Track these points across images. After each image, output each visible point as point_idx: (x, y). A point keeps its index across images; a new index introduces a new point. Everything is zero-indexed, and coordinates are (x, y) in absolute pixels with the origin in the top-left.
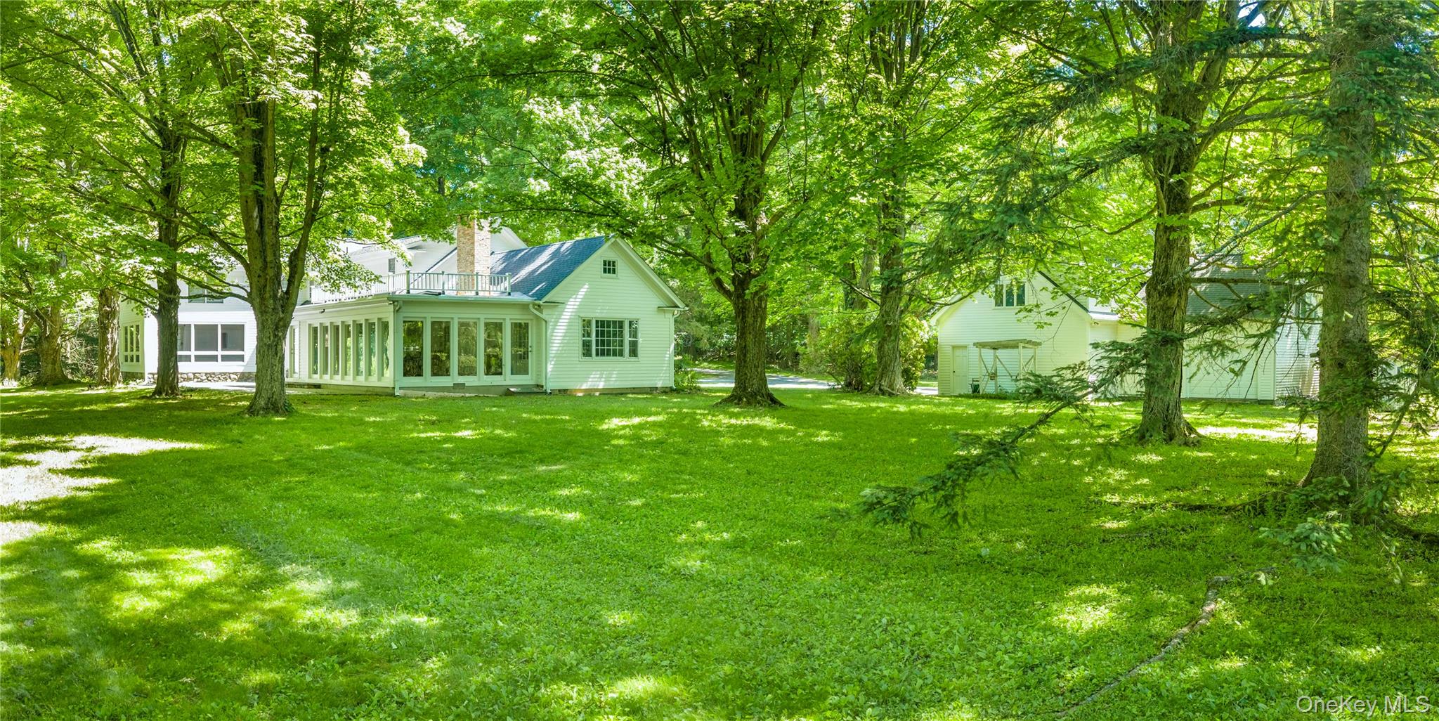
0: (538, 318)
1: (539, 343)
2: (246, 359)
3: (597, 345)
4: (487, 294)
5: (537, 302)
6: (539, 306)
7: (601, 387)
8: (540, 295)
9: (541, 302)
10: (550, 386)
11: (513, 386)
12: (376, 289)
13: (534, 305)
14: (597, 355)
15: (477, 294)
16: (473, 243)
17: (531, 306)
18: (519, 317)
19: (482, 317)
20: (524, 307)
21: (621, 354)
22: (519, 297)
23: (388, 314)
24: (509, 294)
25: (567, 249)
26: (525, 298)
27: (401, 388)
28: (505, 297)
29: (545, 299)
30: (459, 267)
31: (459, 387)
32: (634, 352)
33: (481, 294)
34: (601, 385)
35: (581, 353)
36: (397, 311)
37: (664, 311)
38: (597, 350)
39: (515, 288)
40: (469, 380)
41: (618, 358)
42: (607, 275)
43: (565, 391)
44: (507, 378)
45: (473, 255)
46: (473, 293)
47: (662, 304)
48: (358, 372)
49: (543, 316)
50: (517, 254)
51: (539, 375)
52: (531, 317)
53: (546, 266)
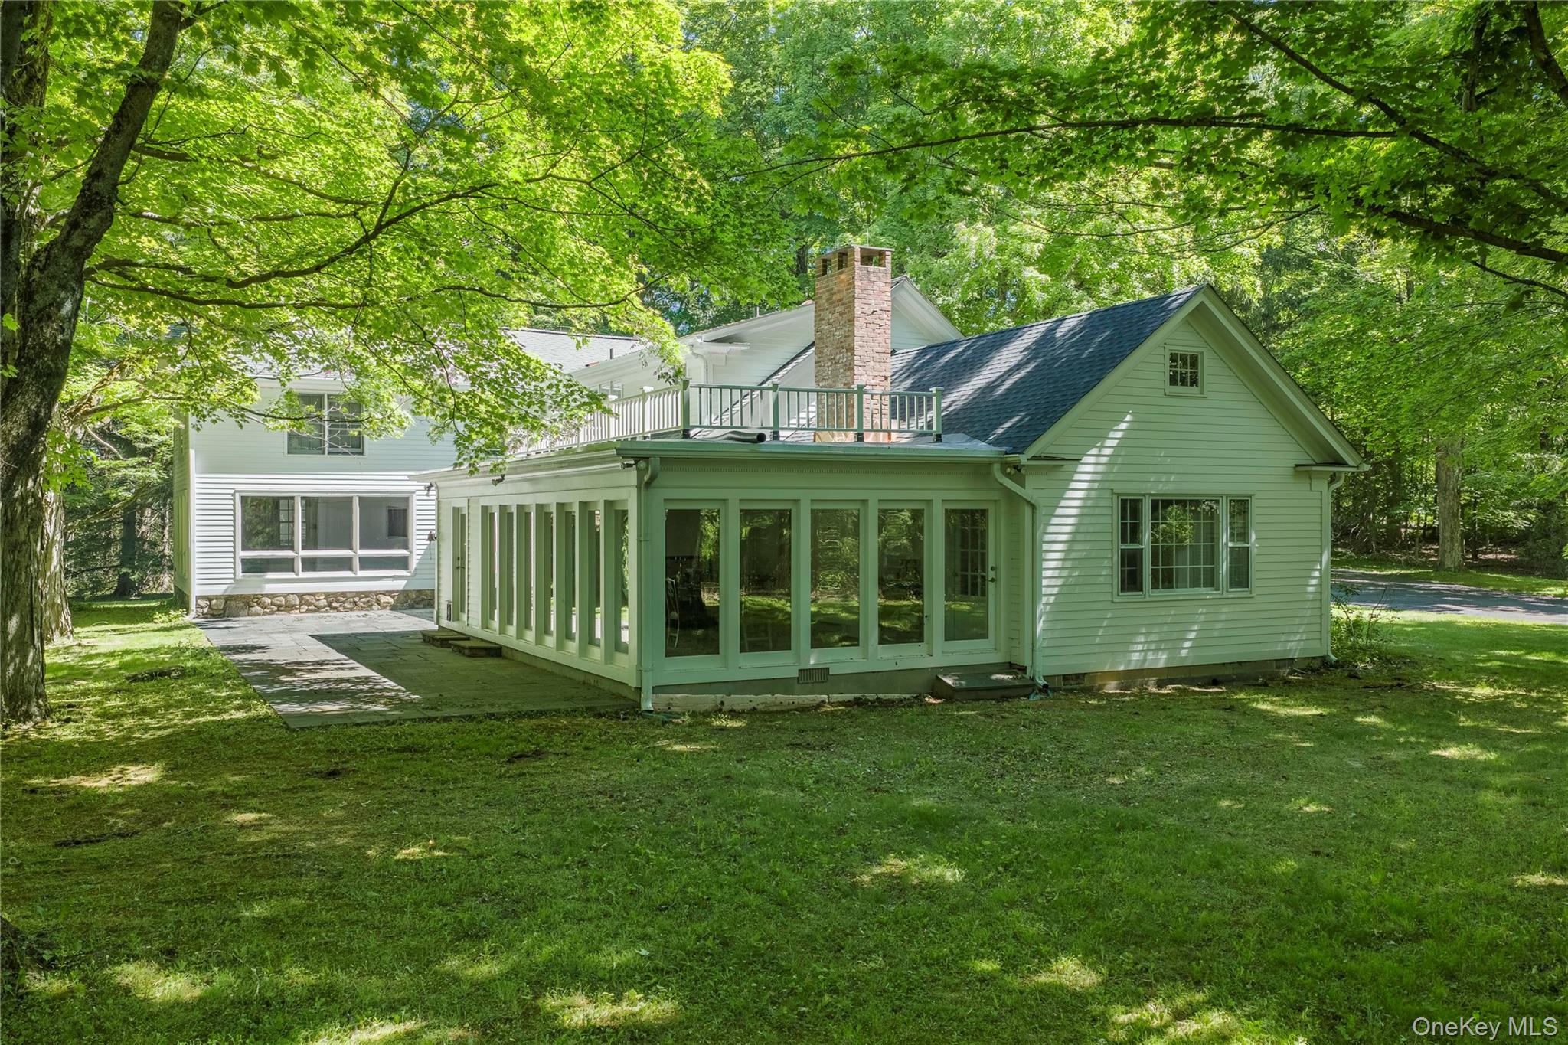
0: (1010, 495)
1: (1015, 558)
2: (414, 563)
3: (1155, 562)
4: (882, 438)
5: (1012, 458)
6: (1017, 467)
7: (1161, 664)
8: (1019, 440)
9: (1023, 459)
10: (1044, 666)
11: (948, 670)
12: (593, 430)
13: (1005, 465)
14: (1155, 586)
15: (860, 438)
16: (851, 321)
17: (996, 468)
18: (962, 494)
19: (873, 498)
20: (979, 470)
21: (1211, 581)
22: (960, 445)
23: (625, 488)
24: (939, 439)
25: (1072, 333)
26: (981, 449)
27: (657, 690)
28: (927, 446)
29: (1034, 450)
30: (819, 378)
31: (817, 677)
32: (1241, 576)
33: (869, 438)
34: (1161, 660)
35: (1117, 581)
36: (646, 485)
37: (1310, 476)
38: (1155, 573)
39: (953, 423)
40: (841, 659)
41: (1203, 591)
42: (1179, 389)
43: (1079, 677)
44: (936, 651)
45: (851, 349)
46: (850, 438)
47: (1303, 458)
48: (566, 634)
49: (1027, 492)
50: (939, 356)
51: (1014, 638)
52: (995, 495)
53: (1023, 373)
